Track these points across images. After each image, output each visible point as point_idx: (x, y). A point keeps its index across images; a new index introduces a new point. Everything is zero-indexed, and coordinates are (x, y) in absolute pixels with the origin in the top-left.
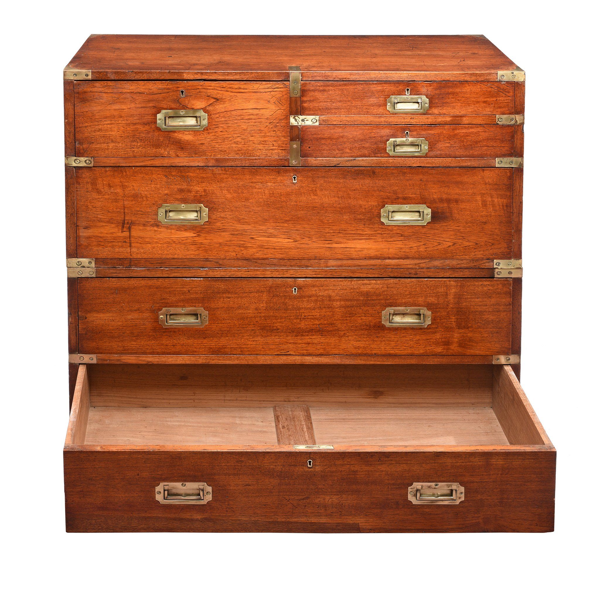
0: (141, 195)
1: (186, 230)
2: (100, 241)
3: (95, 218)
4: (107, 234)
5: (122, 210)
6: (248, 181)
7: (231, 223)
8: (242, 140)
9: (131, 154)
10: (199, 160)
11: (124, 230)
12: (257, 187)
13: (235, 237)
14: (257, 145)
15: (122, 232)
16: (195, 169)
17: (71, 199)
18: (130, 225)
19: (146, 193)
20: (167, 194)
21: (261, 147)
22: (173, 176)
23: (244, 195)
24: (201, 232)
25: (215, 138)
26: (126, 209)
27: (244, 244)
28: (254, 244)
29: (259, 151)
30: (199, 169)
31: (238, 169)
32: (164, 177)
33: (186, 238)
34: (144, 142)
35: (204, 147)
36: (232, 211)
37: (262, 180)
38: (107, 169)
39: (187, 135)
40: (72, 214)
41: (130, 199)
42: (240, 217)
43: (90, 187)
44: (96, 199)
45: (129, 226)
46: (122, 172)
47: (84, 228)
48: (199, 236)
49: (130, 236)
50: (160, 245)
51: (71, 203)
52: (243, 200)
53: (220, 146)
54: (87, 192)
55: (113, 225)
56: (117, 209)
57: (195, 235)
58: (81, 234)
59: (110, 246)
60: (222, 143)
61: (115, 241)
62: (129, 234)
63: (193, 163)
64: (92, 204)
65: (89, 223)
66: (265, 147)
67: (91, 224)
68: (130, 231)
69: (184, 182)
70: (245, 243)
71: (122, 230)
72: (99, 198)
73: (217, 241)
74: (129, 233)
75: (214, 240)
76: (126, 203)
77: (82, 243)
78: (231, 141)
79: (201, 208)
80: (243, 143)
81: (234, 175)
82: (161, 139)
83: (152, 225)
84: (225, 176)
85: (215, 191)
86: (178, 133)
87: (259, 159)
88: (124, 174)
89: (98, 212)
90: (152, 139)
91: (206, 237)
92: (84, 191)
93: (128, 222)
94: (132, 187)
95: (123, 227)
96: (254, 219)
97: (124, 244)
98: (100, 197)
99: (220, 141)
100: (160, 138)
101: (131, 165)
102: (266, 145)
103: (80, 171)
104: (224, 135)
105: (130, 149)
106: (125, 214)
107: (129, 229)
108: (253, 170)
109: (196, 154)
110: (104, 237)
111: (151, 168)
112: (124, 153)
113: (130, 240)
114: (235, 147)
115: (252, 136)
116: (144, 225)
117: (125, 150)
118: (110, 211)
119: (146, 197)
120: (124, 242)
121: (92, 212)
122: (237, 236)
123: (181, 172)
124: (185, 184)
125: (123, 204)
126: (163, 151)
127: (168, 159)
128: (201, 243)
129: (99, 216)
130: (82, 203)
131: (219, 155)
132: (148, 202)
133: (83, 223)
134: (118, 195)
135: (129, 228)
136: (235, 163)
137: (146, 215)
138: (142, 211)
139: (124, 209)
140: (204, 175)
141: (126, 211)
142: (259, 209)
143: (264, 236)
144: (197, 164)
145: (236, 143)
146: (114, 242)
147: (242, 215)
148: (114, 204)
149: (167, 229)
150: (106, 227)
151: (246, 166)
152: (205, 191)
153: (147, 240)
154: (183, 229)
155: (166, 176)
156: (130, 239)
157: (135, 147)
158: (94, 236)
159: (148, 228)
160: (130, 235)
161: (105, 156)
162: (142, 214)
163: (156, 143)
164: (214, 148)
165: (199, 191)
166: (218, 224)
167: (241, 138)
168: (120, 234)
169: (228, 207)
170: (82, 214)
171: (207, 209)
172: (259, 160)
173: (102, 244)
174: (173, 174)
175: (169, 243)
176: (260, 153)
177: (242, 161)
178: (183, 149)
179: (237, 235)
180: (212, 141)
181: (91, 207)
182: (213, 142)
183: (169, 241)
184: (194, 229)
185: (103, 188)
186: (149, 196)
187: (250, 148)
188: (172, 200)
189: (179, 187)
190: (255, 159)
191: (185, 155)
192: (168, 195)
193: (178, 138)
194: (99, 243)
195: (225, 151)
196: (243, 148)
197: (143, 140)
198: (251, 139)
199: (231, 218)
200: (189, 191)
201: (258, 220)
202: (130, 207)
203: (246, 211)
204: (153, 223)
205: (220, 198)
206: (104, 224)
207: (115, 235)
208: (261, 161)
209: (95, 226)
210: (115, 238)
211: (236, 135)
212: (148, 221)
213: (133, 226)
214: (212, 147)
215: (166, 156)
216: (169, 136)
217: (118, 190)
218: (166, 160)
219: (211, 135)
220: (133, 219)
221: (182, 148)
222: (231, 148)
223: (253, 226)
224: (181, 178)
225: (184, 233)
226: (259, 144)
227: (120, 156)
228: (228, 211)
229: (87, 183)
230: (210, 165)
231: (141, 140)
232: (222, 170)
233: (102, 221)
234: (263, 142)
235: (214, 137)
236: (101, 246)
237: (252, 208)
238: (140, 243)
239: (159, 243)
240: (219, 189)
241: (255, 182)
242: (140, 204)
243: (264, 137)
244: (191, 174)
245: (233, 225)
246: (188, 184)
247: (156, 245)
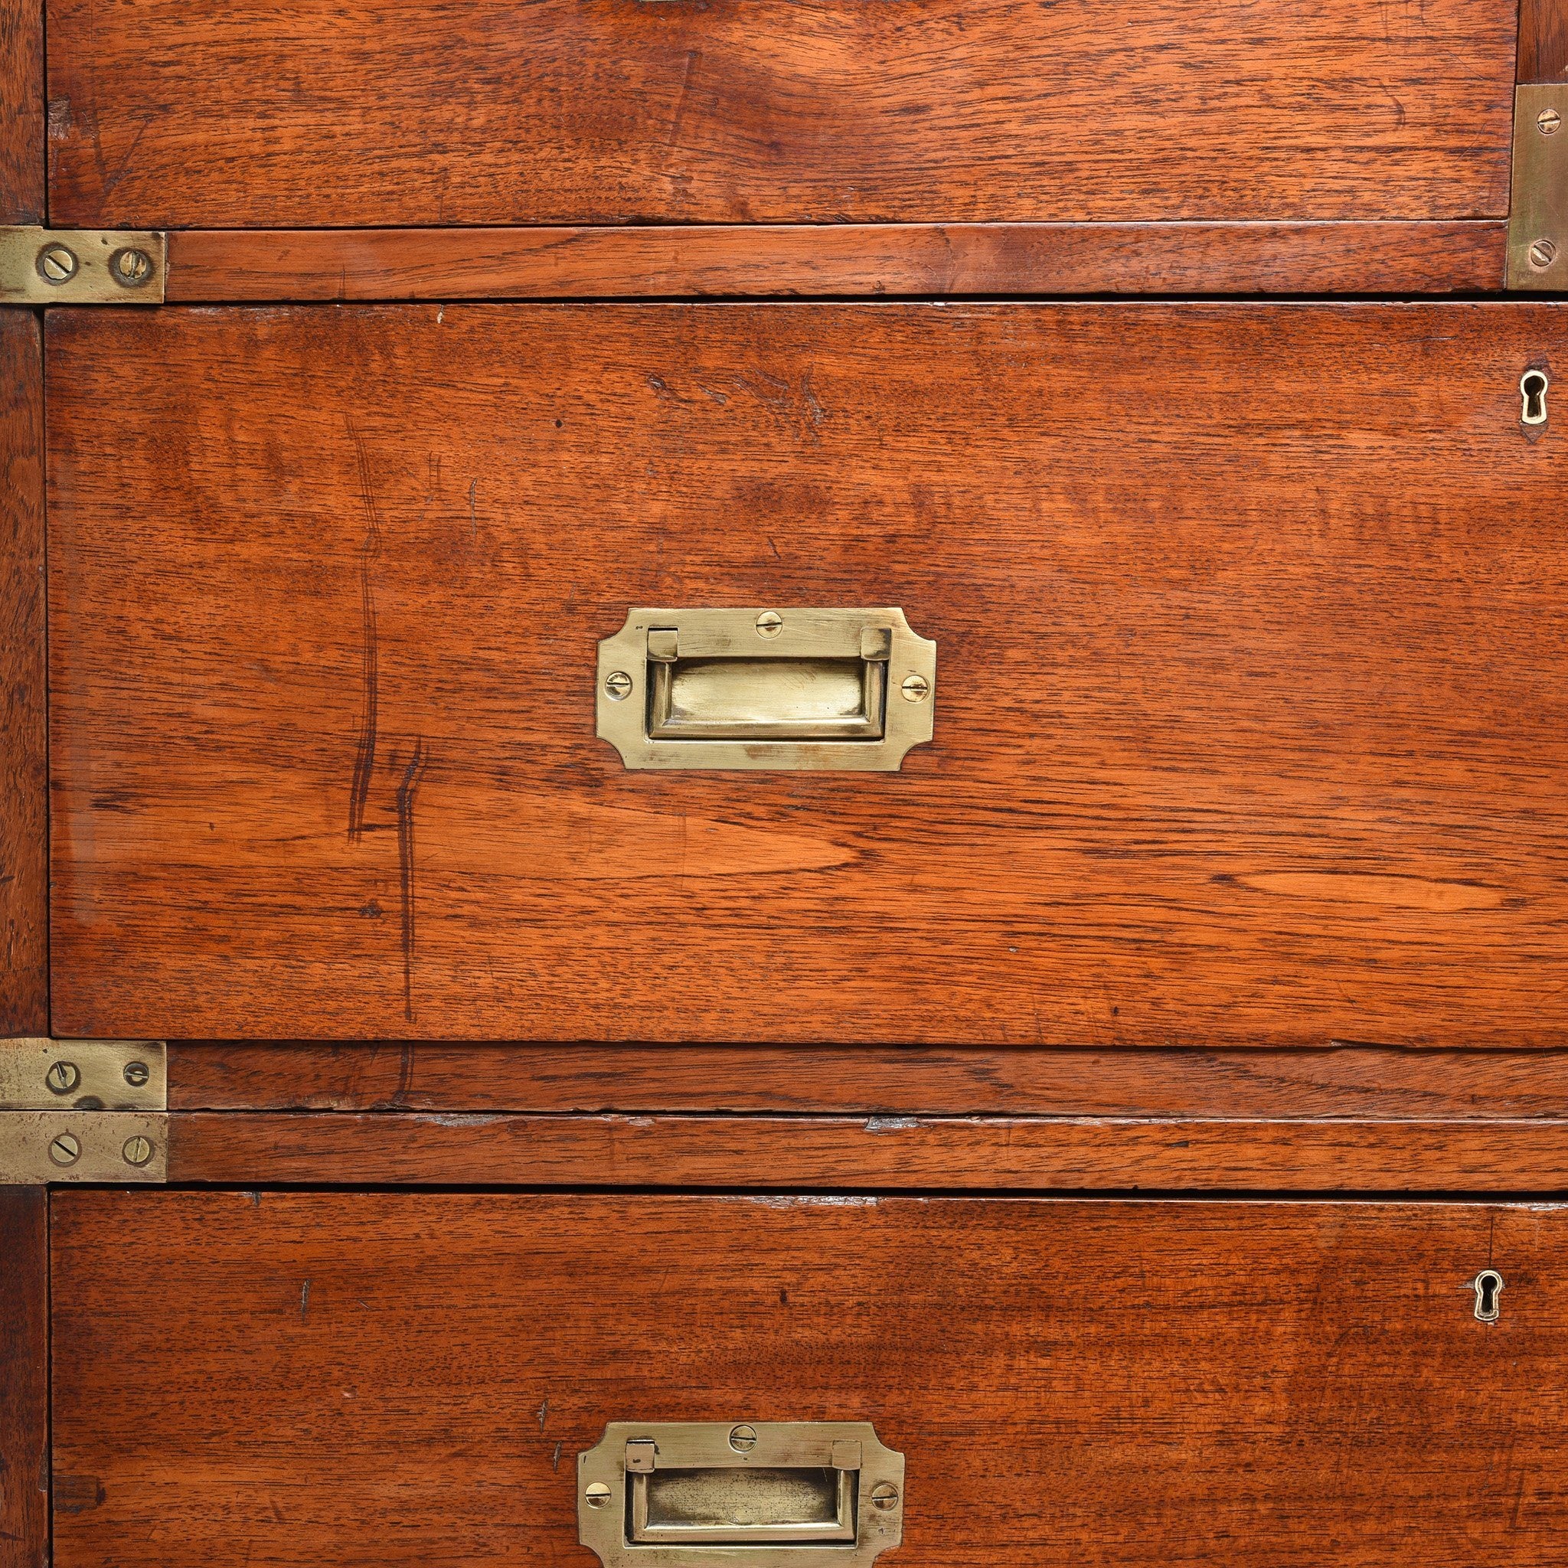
0: (489, 536)
1: (780, 816)
2: (204, 907)
3: (175, 723)
4: (251, 846)
5: (358, 662)
6: (1218, 418)
7: (1088, 761)
8: (1189, 77)
9: (425, 199)
10: (888, 240)
11: (371, 813)
12: (1276, 461)
13: (1110, 872)
14: (1286, 119)
15: (356, 830)
16: (862, 320)
17: (17, 571)
18: (409, 778)
19: (519, 517)
20: (659, 530)
21: (1311, 129)
22: (708, 379)
23: (1185, 528)
24: (883, 832)
25: (1003, 63)
26: (383, 649)
27: (1170, 926)
28: (1235, 923)
29: (1301, 164)
30: (887, 321)
31: (1157, 312)
32: (648, 390)
33: (781, 881)
34: (516, 100)
35: (925, 139)
36: (1098, 656)
37: (1309, 404)
38: (264, 321)
39: (812, 41)
40: (21, 689)
41: (408, 565)
42: (1147, 706)
43: (138, 467)
44: (179, 570)
45: (404, 789)
46: (361, 350)
47: (99, 805)
48: (866, 860)
49: (404, 867)
50: (603, 938)
51: (15, 603)
52: (1175, 573)
53: (1033, 129)
54: (124, 512)
55: (293, 781)
56: (320, 648)
57: (844, 855)
58: (78, 850)
59: (271, 945)
60: (1053, 101)
61: (299, 900)
62: (403, 848)
63: (849, 267)
64: (157, 611)
65: (135, 758)
66: (1341, 129)
67: (153, 771)
68: (405, 825)
69: (780, 428)
70: (1173, 916)
71: (352, 815)
72: (201, 565)
73: (993, 904)
74: (402, 839)
75: (969, 896)
76: (384, 598)
77: (83, 917)
78: (1111, 80)
79: (887, 635)
80: (1193, 103)
81: (1121, 365)
82: (634, 69)
83: (558, 780)
84: (1061, 378)
85: (989, 500)
86: (747, 18)
87: (1298, 231)
88: (377, 365)
89: (194, 672)
90: (571, 76)
91: (914, 870)
92: (105, 506)
93: (393, 756)
94: (424, 472)
95: (360, 793)
96: (1246, 724)
97: (366, 925)
98: (210, 551)
99: (1035, 85)
100: (628, 66)
101: (421, 288)
102: (1350, 119)
103: (74, 348)
104: (1066, 32)
105: (419, 155)
106: (373, 691)
107: (402, 812)
108: (1253, 326)
109: (867, 192)
110: (229, 872)
111: (562, 314)
112: (376, 186)
113: (405, 896)
114: (1142, 133)
115: (1259, 42)
116: (503, 777)
117: (384, 167)
118: (276, 662)
119: (523, 552)
120: (363, 911)
121: (154, 673)
122: (1126, 863)
123: (764, 348)
124: (783, 444)
125: (366, 612)
126: (647, 172)
127: (678, 237)
128: (882, 917)
129: (203, 710)
130: (88, 607)
131: (1027, 203)
132: (534, 593)
133: (94, 766)
134: (328, 536)
135: (401, 799)
136: (1135, 264)
137: (515, 696)
138: (488, 667)
139: (372, 651)
140: (918, 373)
141: (383, 665)
142: (1279, 644)
143: (1308, 863)
144: (869, 279)
145: (1145, 101)
146: (297, 910)
147: (1165, 693)
148: (307, 607)
149: (657, 808)
150: (246, 794)
151: (1209, 286)
152: (919, 497)
153: (518, 897)
154: (761, 811)
155: (659, 381)
156: (405, 887)
157: (456, 137)
158: (165, 866)
159: (531, 802)
160: (403, 856)
161: (246, 213)
162: (490, 692)
163: (598, 105)
164: (992, 140)
165: (881, 503)
166: (1003, 768)
167: (1183, 56)
168: (339, 851)
169: (1072, 626)
170: (83, 692)
171: (933, 643)
172: (1295, 240)
173: (218, 924)
174: (710, 361)
175: (661, 918)
176: (1309, 184)
177: (1177, 250)
178: (780, 153)
179: (1126, 854)
180: (981, 84)
181: (146, 634)
182: (990, 91)
183: (664, 902)
184: (838, 806)
185: (233, 486)
186: (539, 542)
187: (1238, 144)
188: (697, 576)
189: (743, 470)
190: (1274, 233)
191: (793, 206)
192: (668, 534)
193: (747, 59)
194: (201, 919)
195: (1070, 167)
196: (1192, 142)
197: (511, 85)
198: (1248, 67)
199: (1090, 720)
200: (814, 502)
201: (1272, 734)
202: (410, 629)
203: (1190, 663)
204: (565, 759)
205: (1025, 553)
206: (234, 772)
207: (304, 857)
208: (1313, 245)
209: (174, 786)
210: (304, 881)
211: (1145, 38)
212: (529, 746)
213: (425, 788)
214: (977, 132)
215: (661, 210)
216: (690, 45)
217: (331, 501)
218: (660, 245)
219: (976, 33)
220: (433, 727)
221: (775, 145)
222: (1111, 142)
223: (1237, 780)
224: (762, 396)
225: (768, 838)
226: (1302, 108)
227: (347, 213)
228: (1073, 662)
229: (125, 439)
230: (965, 282)
231: (496, 80)
232: (1041, 329)
233: (218, 749)
234: (1328, 94)
235: (998, 52)
236: (213, 946)
237: (1236, 634)
238: (475, 923)
239: (597, 923)
240: (1019, 481)
241: (1266, 428)
242: (477, 605)
243: (1343, 52)
244: (830, 365)
245: (1101, 774)
246: (805, 443)
247: (579, 936)
